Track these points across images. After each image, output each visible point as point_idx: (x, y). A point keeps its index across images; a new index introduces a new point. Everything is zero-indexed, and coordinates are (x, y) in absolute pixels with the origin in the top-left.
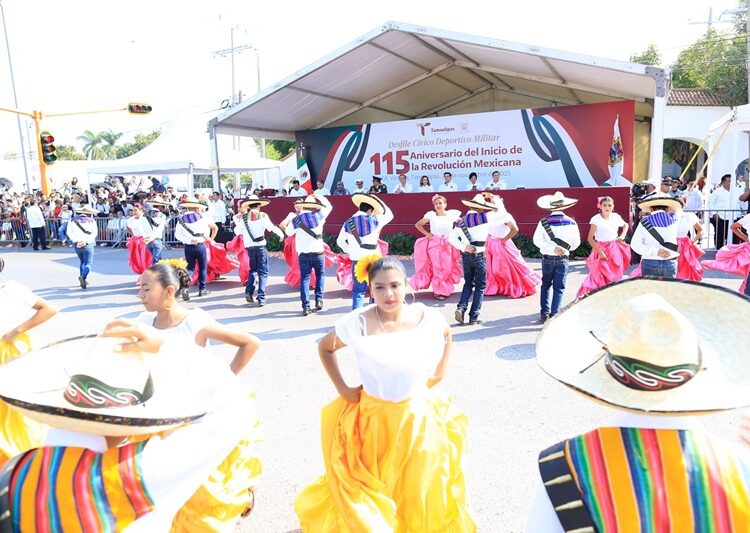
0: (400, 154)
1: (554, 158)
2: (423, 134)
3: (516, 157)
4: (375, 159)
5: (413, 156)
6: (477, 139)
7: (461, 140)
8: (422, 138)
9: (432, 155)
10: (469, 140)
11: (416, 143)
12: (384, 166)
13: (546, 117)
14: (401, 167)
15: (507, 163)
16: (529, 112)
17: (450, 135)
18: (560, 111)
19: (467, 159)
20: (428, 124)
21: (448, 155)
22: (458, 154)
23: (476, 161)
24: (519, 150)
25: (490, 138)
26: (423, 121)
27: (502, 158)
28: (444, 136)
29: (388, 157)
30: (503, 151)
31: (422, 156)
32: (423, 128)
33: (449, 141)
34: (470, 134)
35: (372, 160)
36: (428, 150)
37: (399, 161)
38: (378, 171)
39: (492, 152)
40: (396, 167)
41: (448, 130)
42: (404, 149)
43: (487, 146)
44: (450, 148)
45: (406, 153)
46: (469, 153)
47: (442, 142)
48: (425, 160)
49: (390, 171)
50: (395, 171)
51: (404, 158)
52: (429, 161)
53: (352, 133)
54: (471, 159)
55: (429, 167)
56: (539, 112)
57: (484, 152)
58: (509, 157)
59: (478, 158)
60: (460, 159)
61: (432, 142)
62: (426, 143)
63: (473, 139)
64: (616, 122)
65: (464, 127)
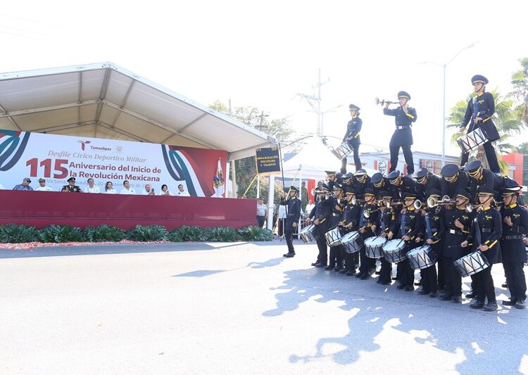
0: (58, 162)
1: (182, 179)
2: (83, 149)
3: (156, 175)
4: (33, 163)
5: (72, 165)
6: (129, 159)
7: (115, 158)
8: (82, 152)
9: (90, 167)
10: (122, 159)
11: (76, 155)
12: (41, 170)
13: (178, 152)
14: (60, 173)
15: (150, 179)
16: (167, 147)
17: (107, 153)
18: (186, 150)
19: (120, 173)
20: (88, 142)
21: (103, 168)
22: (113, 168)
23: (126, 175)
24: (159, 171)
25: (138, 160)
26: (85, 139)
27: (146, 174)
28: (102, 153)
29: (47, 163)
30: (148, 170)
31: (81, 166)
32: (83, 145)
33: (105, 158)
34: (124, 155)
35: (28, 163)
36: (87, 162)
37: (58, 167)
38: (34, 172)
39: (139, 170)
40: (53, 171)
42: (63, 158)
43: (136, 165)
44: (106, 163)
45: (66, 162)
46: (121, 168)
47: (99, 157)
48: (83, 170)
49: (47, 174)
50: (52, 175)
51: (62, 165)
52: (87, 171)
53: (8, 137)
54: (123, 173)
55: (87, 175)
56: (173, 148)
57: (133, 169)
58: (151, 175)
59: (129, 173)
60: (114, 172)
61: (90, 157)
62: (85, 156)
63: (126, 158)
64: (219, 162)
65: (119, 149)
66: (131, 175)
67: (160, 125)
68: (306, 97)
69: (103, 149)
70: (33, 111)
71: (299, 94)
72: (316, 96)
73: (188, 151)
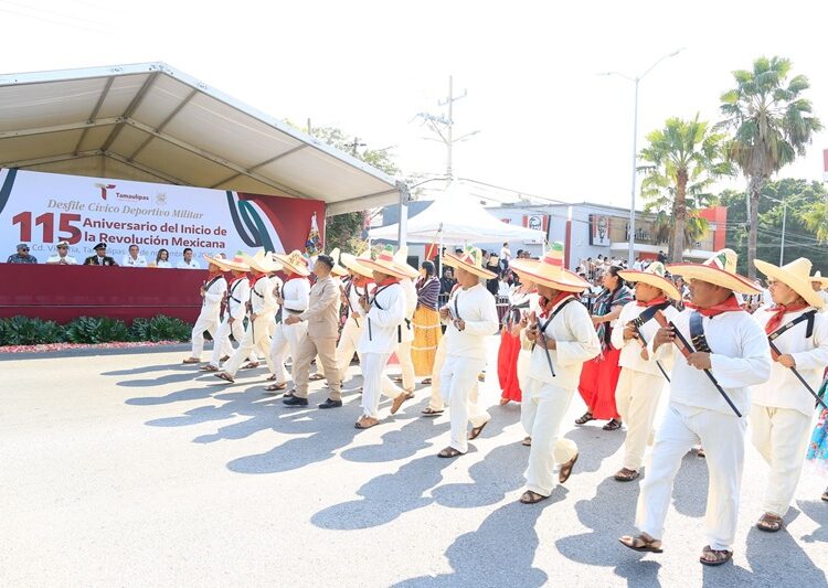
0: (65, 218)
1: (258, 245)
2: (104, 197)
3: (219, 238)
4: (23, 220)
5: (87, 223)
6: (176, 213)
7: (155, 212)
8: (103, 203)
9: (116, 225)
10: (166, 214)
11: (93, 207)
12: (37, 231)
13: (251, 202)
14: (68, 235)
15: (209, 245)
16: (235, 194)
17: (142, 204)
18: (264, 200)
19: (163, 236)
20: (112, 187)
21: (138, 227)
22: (153, 228)
23: (174, 239)
24: (224, 232)
25: (191, 215)
26: (106, 182)
27: (204, 238)
28: (134, 204)
29: (46, 220)
30: (207, 231)
31: (101, 224)
32: (104, 191)
33: (139, 211)
34: (169, 207)
35: (15, 220)
36: (111, 218)
37: (64, 226)
38: (26, 235)
39: (193, 230)
40: (57, 233)
41: (140, 198)
42: (71, 212)
43: (188, 223)
44: (141, 220)
45: (77, 218)
46: (165, 228)
47: (130, 211)
48: (106, 230)
49: (48, 237)
50: (56, 239)
51: (71, 223)
52: (111, 232)
54: (168, 236)
55: (112, 239)
56: (245, 197)
57: (184, 229)
58: (212, 238)
59: (177, 235)
60: (155, 234)
61: (116, 210)
62: (107, 209)
63: (172, 213)
64: (314, 219)
65: (161, 198)
66: (180, 239)
67: (219, 160)
68: (432, 119)
69: (136, 197)
70: (13, 134)
71: (422, 115)
72: (446, 119)
73: (267, 202)
